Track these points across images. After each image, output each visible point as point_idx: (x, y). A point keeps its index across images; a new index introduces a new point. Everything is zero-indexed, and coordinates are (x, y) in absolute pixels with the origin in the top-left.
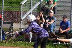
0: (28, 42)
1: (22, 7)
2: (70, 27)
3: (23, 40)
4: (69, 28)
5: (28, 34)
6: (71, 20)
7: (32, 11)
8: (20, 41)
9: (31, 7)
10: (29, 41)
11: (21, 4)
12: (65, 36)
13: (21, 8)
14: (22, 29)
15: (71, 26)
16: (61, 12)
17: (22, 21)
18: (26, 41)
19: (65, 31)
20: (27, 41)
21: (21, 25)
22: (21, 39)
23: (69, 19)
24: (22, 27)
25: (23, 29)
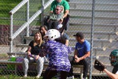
0: (22, 76)
1: (12, 19)
2: (91, 52)
3: (14, 72)
4: (89, 53)
5: (21, 62)
6: (91, 40)
7: (28, 25)
8: (9, 74)
9: (26, 18)
10: (24, 74)
11: (11, 13)
12: (82, 66)
13: (10, 20)
14: (12, 54)
15: (92, 50)
16: (76, 26)
17: (12, 42)
18: (18, 74)
19: (82, 58)
20: (21, 74)
21: (10, 49)
22: (11, 72)
23: (90, 39)
24: (12, 52)
25: (14, 54)
